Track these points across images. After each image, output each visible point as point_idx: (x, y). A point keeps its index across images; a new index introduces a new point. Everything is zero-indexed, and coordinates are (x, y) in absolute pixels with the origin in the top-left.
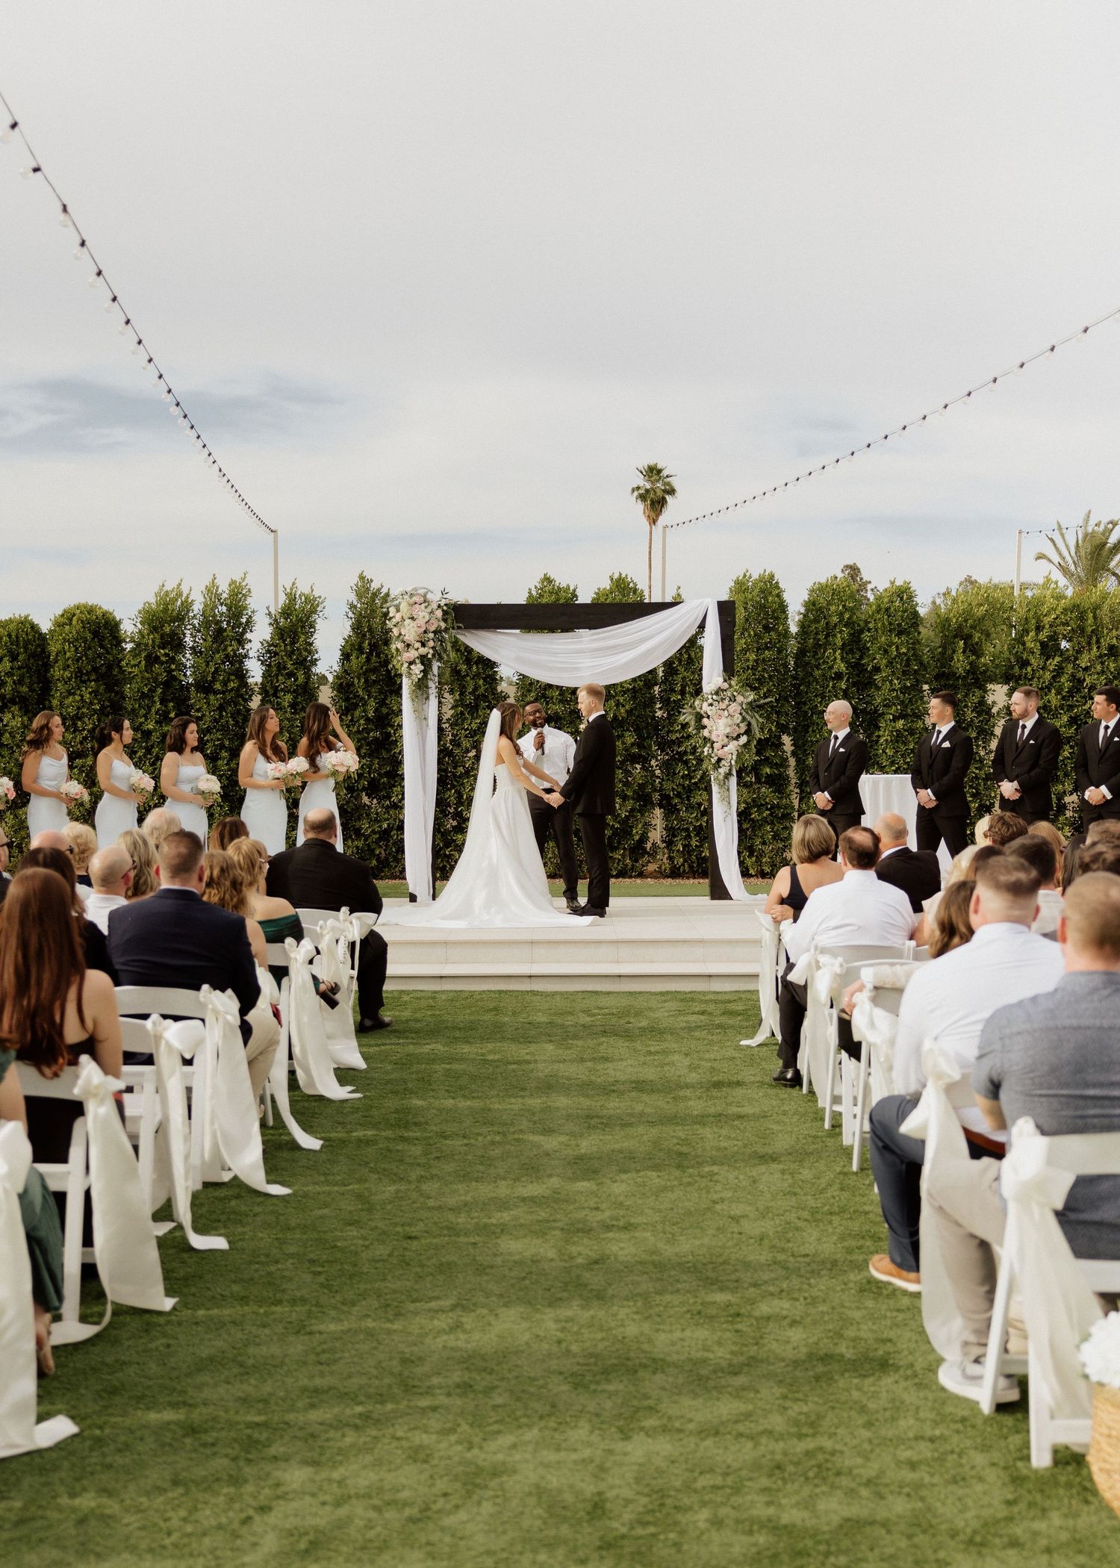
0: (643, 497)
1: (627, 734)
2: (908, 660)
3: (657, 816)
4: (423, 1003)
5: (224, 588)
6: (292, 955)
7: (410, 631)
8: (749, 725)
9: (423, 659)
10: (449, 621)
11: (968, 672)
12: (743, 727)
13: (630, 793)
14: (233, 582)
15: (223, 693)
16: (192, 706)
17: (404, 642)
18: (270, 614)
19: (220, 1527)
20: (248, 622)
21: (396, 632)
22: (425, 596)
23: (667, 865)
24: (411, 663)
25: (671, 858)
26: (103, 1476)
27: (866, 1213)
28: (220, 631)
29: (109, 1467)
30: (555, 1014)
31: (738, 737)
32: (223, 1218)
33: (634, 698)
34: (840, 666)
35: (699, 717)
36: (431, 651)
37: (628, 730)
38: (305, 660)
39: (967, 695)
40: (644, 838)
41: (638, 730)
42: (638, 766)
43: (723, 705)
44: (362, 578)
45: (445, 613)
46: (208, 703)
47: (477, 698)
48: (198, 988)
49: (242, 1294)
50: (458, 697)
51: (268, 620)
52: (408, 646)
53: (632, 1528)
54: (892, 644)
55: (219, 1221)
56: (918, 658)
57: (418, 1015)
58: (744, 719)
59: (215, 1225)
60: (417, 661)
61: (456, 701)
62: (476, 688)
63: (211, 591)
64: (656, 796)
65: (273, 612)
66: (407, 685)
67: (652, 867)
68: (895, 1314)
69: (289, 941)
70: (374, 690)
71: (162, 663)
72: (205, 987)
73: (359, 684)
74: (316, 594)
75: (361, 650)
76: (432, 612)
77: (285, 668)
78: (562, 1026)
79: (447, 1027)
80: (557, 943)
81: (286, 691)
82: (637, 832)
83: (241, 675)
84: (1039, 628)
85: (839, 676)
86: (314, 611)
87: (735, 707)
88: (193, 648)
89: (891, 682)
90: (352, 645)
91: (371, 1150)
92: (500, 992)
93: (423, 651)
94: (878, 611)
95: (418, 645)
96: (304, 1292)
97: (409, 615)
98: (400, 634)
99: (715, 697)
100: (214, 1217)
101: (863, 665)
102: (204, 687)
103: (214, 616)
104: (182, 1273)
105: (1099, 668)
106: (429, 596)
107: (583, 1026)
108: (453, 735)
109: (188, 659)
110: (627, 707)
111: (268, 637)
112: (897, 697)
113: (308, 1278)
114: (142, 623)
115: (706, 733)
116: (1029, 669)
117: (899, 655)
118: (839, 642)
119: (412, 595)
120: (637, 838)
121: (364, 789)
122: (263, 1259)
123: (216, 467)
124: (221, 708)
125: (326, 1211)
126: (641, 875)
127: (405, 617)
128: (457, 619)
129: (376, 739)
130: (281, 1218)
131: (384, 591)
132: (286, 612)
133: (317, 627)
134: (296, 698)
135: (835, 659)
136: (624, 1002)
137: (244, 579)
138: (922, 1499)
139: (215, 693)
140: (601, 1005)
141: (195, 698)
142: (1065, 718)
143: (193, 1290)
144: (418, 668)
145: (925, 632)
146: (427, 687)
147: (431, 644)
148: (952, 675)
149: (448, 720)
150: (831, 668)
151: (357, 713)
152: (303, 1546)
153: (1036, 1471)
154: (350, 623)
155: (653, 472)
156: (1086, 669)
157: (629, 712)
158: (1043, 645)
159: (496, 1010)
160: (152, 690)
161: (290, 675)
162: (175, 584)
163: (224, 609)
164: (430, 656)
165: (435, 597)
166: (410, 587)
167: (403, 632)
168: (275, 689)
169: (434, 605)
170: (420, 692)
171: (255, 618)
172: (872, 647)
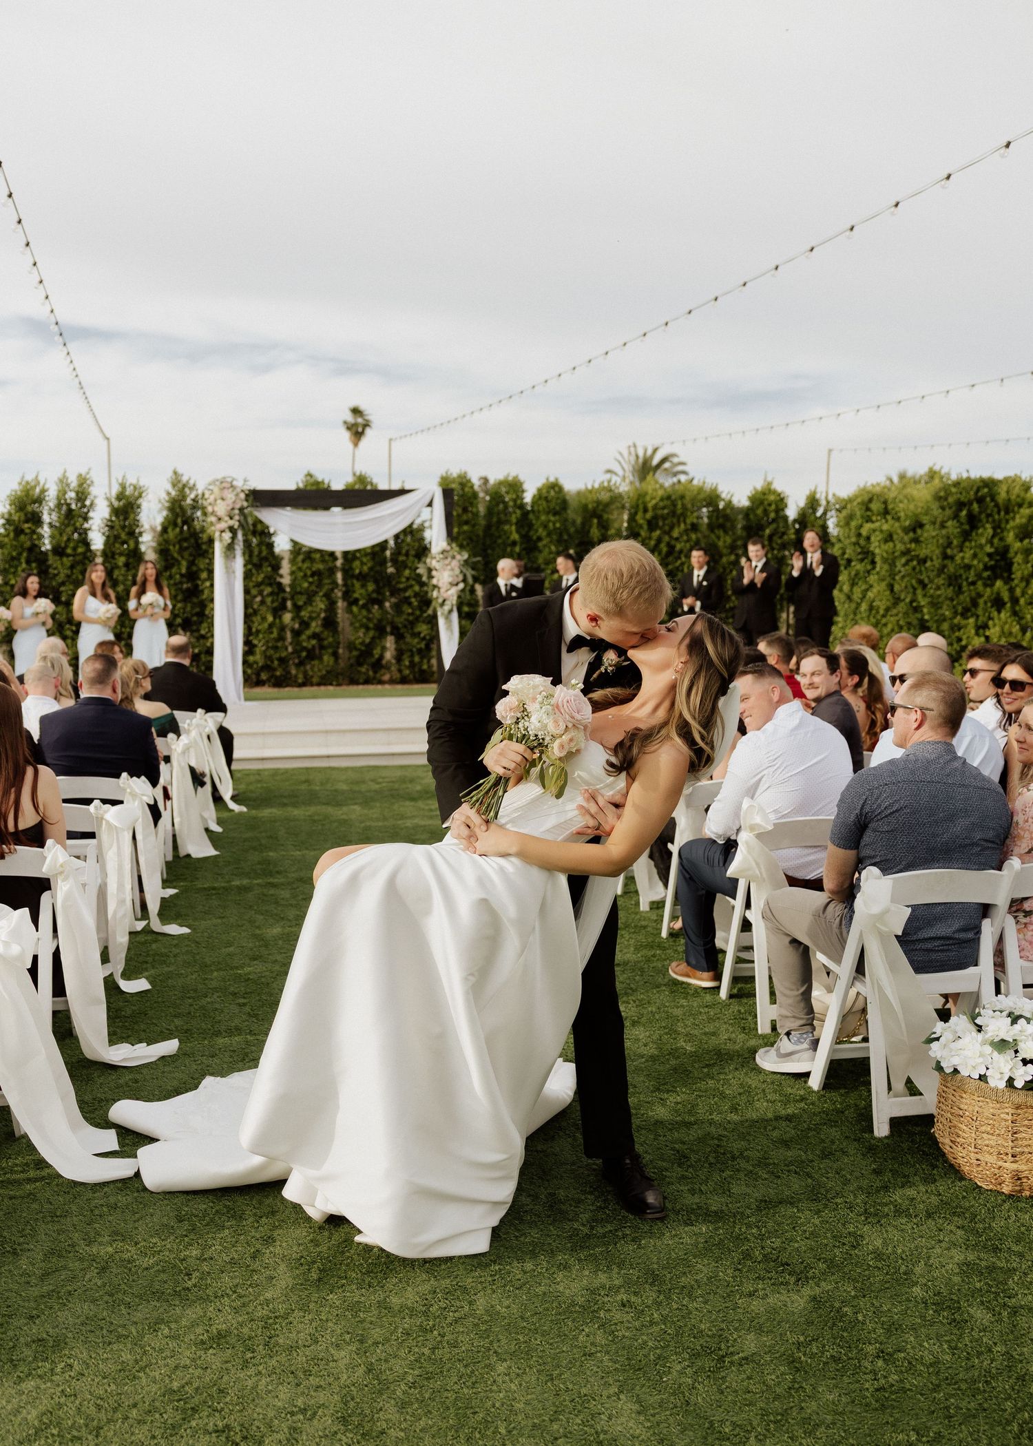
0: (348, 428)
1: (369, 584)
3: (390, 642)
4: (252, 778)
5: (73, 481)
6: (173, 747)
7: (221, 509)
8: (465, 576)
9: (231, 529)
10: (250, 502)
12: (461, 578)
13: (371, 625)
14: (80, 475)
15: (73, 556)
16: (49, 567)
17: (217, 516)
18: (107, 499)
19: (233, 1262)
20: (92, 504)
21: (210, 509)
22: (231, 482)
23: (397, 676)
24: (222, 531)
25: (400, 671)
26: (111, 1218)
27: (645, 927)
28: (70, 511)
29: (115, 1207)
30: (352, 783)
31: (457, 584)
32: (150, 959)
33: (373, 559)
34: (515, 536)
35: (430, 570)
36: (237, 523)
37: (369, 581)
38: (133, 534)
40: (381, 657)
41: (376, 582)
42: (376, 607)
43: (447, 562)
44: (175, 473)
45: (247, 495)
46: (62, 564)
47: (261, 559)
48: (118, 776)
49: (185, 1027)
51: (106, 503)
52: (220, 519)
53: (592, 1228)
54: (549, 521)
55: (147, 963)
56: (566, 530)
57: (251, 787)
58: (461, 572)
59: (145, 966)
60: (227, 530)
62: (260, 552)
63: (63, 483)
64: (388, 629)
65: (110, 497)
66: (218, 548)
67: (387, 677)
68: (706, 1009)
69: (171, 736)
70: (186, 554)
71: (26, 534)
72: (124, 775)
73: (174, 550)
74: (141, 483)
75: (175, 525)
76: (237, 494)
77: (119, 537)
78: (360, 792)
79: (275, 796)
80: (344, 732)
81: (121, 554)
82: (377, 652)
83: (87, 544)
84: (646, 510)
85: (514, 543)
86: (140, 496)
87: (455, 564)
88: (50, 523)
90: (169, 522)
91: (250, 896)
92: (307, 769)
93: (231, 523)
94: (541, 498)
95: (227, 518)
96: (236, 1022)
97: (220, 497)
98: (214, 511)
99: (440, 556)
100: (141, 959)
101: (529, 537)
102: (58, 551)
103: (66, 500)
104: (128, 1012)
105: (685, 538)
106: (235, 483)
107: (375, 791)
109: (46, 531)
110: (368, 565)
111: (107, 516)
113: (236, 1009)
114: (11, 505)
115: (434, 581)
117: (555, 529)
118: (514, 520)
119: (222, 483)
120: (377, 656)
121: (179, 625)
122: (192, 994)
123: (77, 381)
124: (72, 567)
125: (232, 949)
126: (381, 682)
127: (217, 498)
128: (255, 500)
129: (188, 589)
130: (198, 957)
131: (192, 482)
132: (120, 497)
133: (142, 507)
134: (129, 559)
135: (512, 531)
136: (399, 773)
137: (88, 473)
138: (809, 1175)
139: (68, 556)
140: (383, 775)
141: (52, 560)
143: (143, 1026)
144: (227, 536)
145: (571, 514)
146: (234, 549)
147: (237, 518)
150: (508, 538)
151: (174, 571)
152: (314, 1275)
153: (880, 1139)
155: (356, 411)
156: (677, 539)
157: (371, 569)
158: (649, 523)
159: (307, 781)
160: (20, 554)
161: (124, 542)
162: (33, 476)
163: (73, 495)
164: (236, 527)
165: (239, 484)
166: (219, 477)
167: (216, 509)
168: (113, 554)
169: (239, 490)
170: (229, 553)
171: (96, 501)
172: (536, 524)
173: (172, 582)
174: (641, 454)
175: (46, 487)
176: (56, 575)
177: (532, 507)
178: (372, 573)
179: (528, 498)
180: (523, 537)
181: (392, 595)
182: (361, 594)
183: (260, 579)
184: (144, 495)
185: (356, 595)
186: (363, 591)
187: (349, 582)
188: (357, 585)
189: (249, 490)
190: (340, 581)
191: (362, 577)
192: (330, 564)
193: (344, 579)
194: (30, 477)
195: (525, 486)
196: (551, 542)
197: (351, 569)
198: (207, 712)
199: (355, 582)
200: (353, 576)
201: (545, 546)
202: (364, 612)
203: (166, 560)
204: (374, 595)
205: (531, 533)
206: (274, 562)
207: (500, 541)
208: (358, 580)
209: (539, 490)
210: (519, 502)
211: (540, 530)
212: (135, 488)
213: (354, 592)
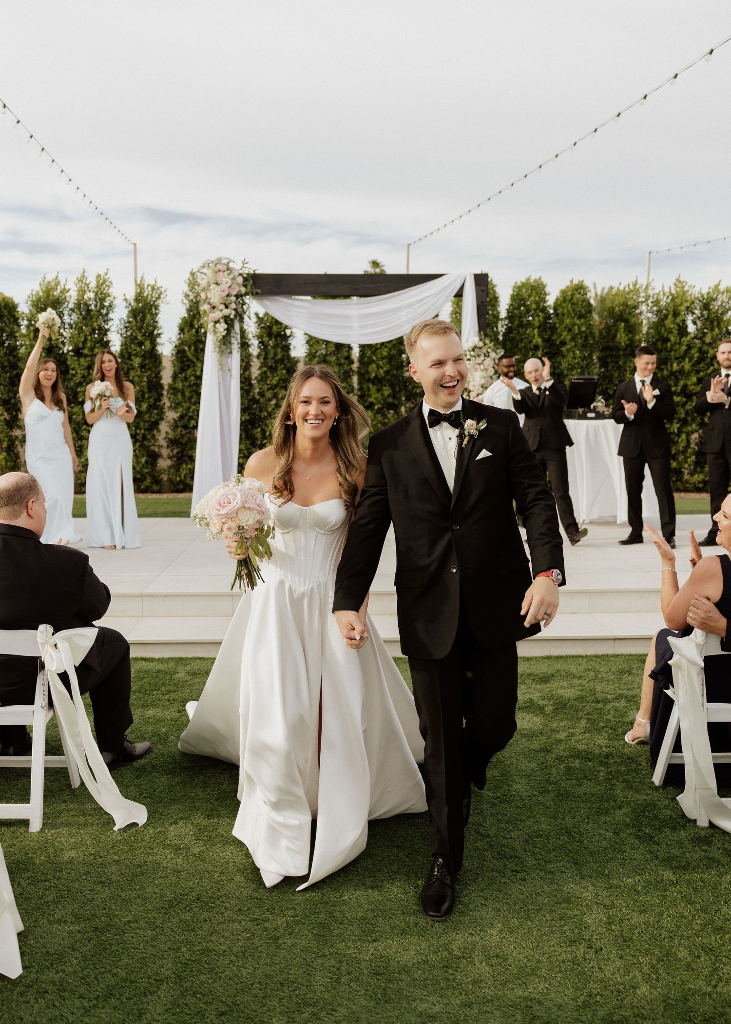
1: (384, 388)
2: (586, 337)
5: (92, 282)
7: (215, 295)
9: (227, 319)
10: (249, 287)
11: (627, 346)
14: (99, 276)
17: (210, 304)
18: (126, 300)
20: (110, 306)
21: (203, 295)
22: (228, 265)
24: (216, 322)
28: (89, 311)
33: (390, 362)
34: (538, 340)
36: (233, 312)
37: (385, 385)
38: (152, 337)
39: (625, 363)
41: (392, 386)
42: (392, 412)
43: (479, 360)
44: (192, 273)
45: (245, 280)
46: (79, 365)
47: (276, 362)
50: (262, 361)
51: (124, 304)
52: (214, 307)
54: (574, 325)
56: (592, 335)
60: (222, 321)
61: (261, 363)
62: (275, 355)
63: (83, 283)
65: (128, 298)
66: (211, 341)
74: (159, 284)
76: (234, 278)
77: (136, 338)
81: (136, 355)
85: (536, 348)
86: (158, 297)
87: (489, 362)
88: (69, 324)
89: (573, 352)
90: (186, 324)
93: (226, 312)
94: (564, 301)
95: (222, 307)
97: (214, 281)
98: (207, 297)
99: (472, 353)
101: (553, 340)
102: (78, 352)
103: (85, 300)
106: (231, 265)
108: (260, 389)
109: (64, 331)
110: (385, 369)
111: (126, 317)
112: (578, 363)
114: (32, 306)
116: (669, 344)
117: (580, 333)
118: (536, 323)
119: (216, 265)
127: (211, 282)
128: (255, 285)
132: (139, 298)
133: (161, 308)
134: (144, 360)
135: (534, 335)
137: (106, 274)
139: (86, 356)
141: (70, 360)
142: (694, 379)
144: (222, 327)
145: (595, 318)
146: (230, 343)
147: (233, 306)
148: (618, 348)
149: (256, 378)
150: (531, 342)
151: (189, 372)
154: (185, 307)
155: (375, 264)
157: (387, 372)
161: (141, 344)
162: (54, 277)
163: (92, 295)
164: (232, 316)
165: (237, 266)
166: (213, 258)
167: (209, 295)
168: (130, 355)
169: (236, 274)
170: (224, 347)
171: (116, 302)
172: (560, 328)
173: (187, 384)
174: (599, 293)
175: (67, 287)
176: (74, 375)
177: (555, 309)
178: (388, 377)
179: (551, 300)
180: (544, 340)
181: (408, 399)
182: (376, 399)
183: (274, 382)
184: (162, 296)
185: (371, 400)
186: (378, 395)
187: (365, 386)
188: (373, 388)
189: (248, 275)
190: (356, 386)
191: (378, 381)
192: (346, 368)
193: (360, 383)
194: (50, 277)
195: (547, 290)
196: (575, 346)
197: (367, 372)
198: (56, 630)
199: (371, 385)
200: (369, 380)
201: (568, 351)
202: (379, 417)
203: (182, 362)
204: (390, 400)
205: (554, 338)
206: (289, 365)
207: (521, 345)
208: (374, 384)
209: (563, 292)
210: (542, 304)
211: (565, 333)
212: (153, 289)
213: (370, 396)
